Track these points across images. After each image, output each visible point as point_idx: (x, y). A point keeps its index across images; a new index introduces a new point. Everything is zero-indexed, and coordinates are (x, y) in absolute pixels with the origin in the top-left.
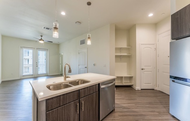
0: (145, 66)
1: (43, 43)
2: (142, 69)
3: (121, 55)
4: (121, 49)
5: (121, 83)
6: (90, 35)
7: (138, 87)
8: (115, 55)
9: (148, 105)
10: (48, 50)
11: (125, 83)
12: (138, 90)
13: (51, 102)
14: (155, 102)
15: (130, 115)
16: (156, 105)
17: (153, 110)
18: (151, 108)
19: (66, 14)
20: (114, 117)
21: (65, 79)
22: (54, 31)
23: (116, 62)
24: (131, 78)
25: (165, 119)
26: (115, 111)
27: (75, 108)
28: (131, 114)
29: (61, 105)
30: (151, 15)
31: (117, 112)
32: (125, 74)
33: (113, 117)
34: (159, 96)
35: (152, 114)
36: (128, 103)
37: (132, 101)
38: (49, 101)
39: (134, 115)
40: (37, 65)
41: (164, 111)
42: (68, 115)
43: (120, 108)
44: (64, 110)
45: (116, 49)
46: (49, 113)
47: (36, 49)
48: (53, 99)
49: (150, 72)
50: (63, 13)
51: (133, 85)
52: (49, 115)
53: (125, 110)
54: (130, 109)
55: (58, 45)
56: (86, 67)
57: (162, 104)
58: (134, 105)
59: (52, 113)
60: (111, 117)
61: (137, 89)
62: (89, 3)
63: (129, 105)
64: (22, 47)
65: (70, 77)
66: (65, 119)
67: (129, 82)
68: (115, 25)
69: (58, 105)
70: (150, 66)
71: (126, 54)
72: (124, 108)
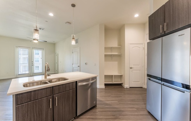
0: (133, 65)
1: (37, 43)
2: (131, 68)
3: (112, 55)
4: (111, 49)
5: (112, 81)
6: (75, 36)
7: (126, 86)
8: (105, 55)
9: (130, 102)
10: (43, 49)
11: (114, 81)
12: (127, 88)
13: (21, 97)
14: (138, 99)
15: (109, 111)
16: (137, 102)
17: (133, 106)
18: (133, 104)
19: (54, 15)
20: (94, 113)
21: (46, 77)
22: (35, 33)
23: (105, 60)
24: (121, 76)
25: (140, 115)
26: (97, 107)
27: (48, 103)
28: (111, 110)
29: (32, 100)
30: (136, 16)
31: (98, 108)
32: (115, 73)
33: (92, 112)
34: (144, 94)
35: (131, 110)
36: (111, 100)
37: (117, 98)
38: (18, 96)
39: (113, 111)
40: (32, 64)
41: (143, 107)
42: (40, 109)
43: (102, 104)
44: (36, 104)
45: (106, 48)
46: (19, 107)
47: (31, 48)
48: (23, 95)
49: (139, 71)
50: (51, 14)
51: (122, 83)
52: (19, 109)
53: (107, 106)
54: (112, 105)
55: (54, 45)
56: (79, 66)
57: (144, 101)
58: (117, 101)
59: (21, 107)
60: (91, 113)
61: (125, 87)
62: (73, 5)
63: (112, 102)
64: (17, 47)
65: (50, 76)
66: (36, 112)
67: (120, 80)
68: (105, 25)
69: (29, 100)
70: (139, 65)
71: (116, 53)
72: (107, 104)
